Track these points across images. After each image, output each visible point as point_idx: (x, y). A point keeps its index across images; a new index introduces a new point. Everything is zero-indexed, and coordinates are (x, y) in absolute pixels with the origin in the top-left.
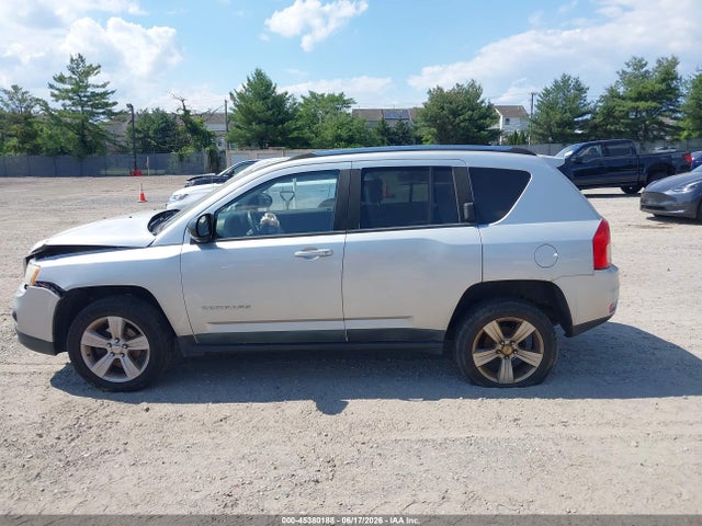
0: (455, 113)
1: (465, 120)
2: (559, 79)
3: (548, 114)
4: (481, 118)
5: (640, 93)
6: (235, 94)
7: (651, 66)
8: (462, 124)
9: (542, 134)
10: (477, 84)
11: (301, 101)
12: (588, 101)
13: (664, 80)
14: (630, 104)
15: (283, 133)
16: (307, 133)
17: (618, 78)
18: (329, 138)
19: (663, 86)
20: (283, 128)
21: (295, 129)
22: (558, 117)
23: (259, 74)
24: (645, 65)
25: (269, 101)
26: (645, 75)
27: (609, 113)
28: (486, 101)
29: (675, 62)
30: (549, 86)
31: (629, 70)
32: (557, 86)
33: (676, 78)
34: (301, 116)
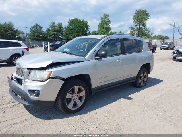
0: (6, 31)
1: (9, 33)
2: (35, 24)
3: (33, 33)
4: (14, 33)
5: (55, 30)
7: (56, 24)
8: (9, 35)
9: (32, 39)
10: (12, 23)
12: (43, 31)
13: (59, 28)
14: (53, 33)
17: (49, 26)
19: (60, 29)
22: (36, 34)
24: (55, 24)
26: (55, 26)
27: (48, 34)
28: (15, 28)
29: (61, 24)
30: (33, 26)
31: (52, 24)
32: (35, 26)
33: (62, 27)
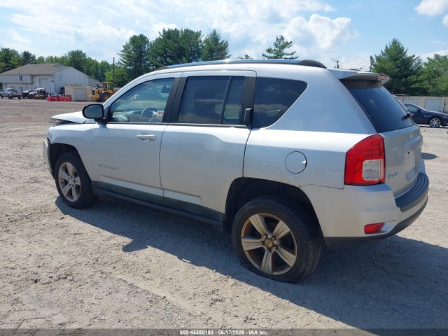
6: (374, 58)
11: (427, 61)
15: (406, 84)
16: (426, 84)
18: (443, 89)
20: (406, 81)
21: (416, 82)
23: (395, 43)
25: (399, 61)
34: (423, 72)
